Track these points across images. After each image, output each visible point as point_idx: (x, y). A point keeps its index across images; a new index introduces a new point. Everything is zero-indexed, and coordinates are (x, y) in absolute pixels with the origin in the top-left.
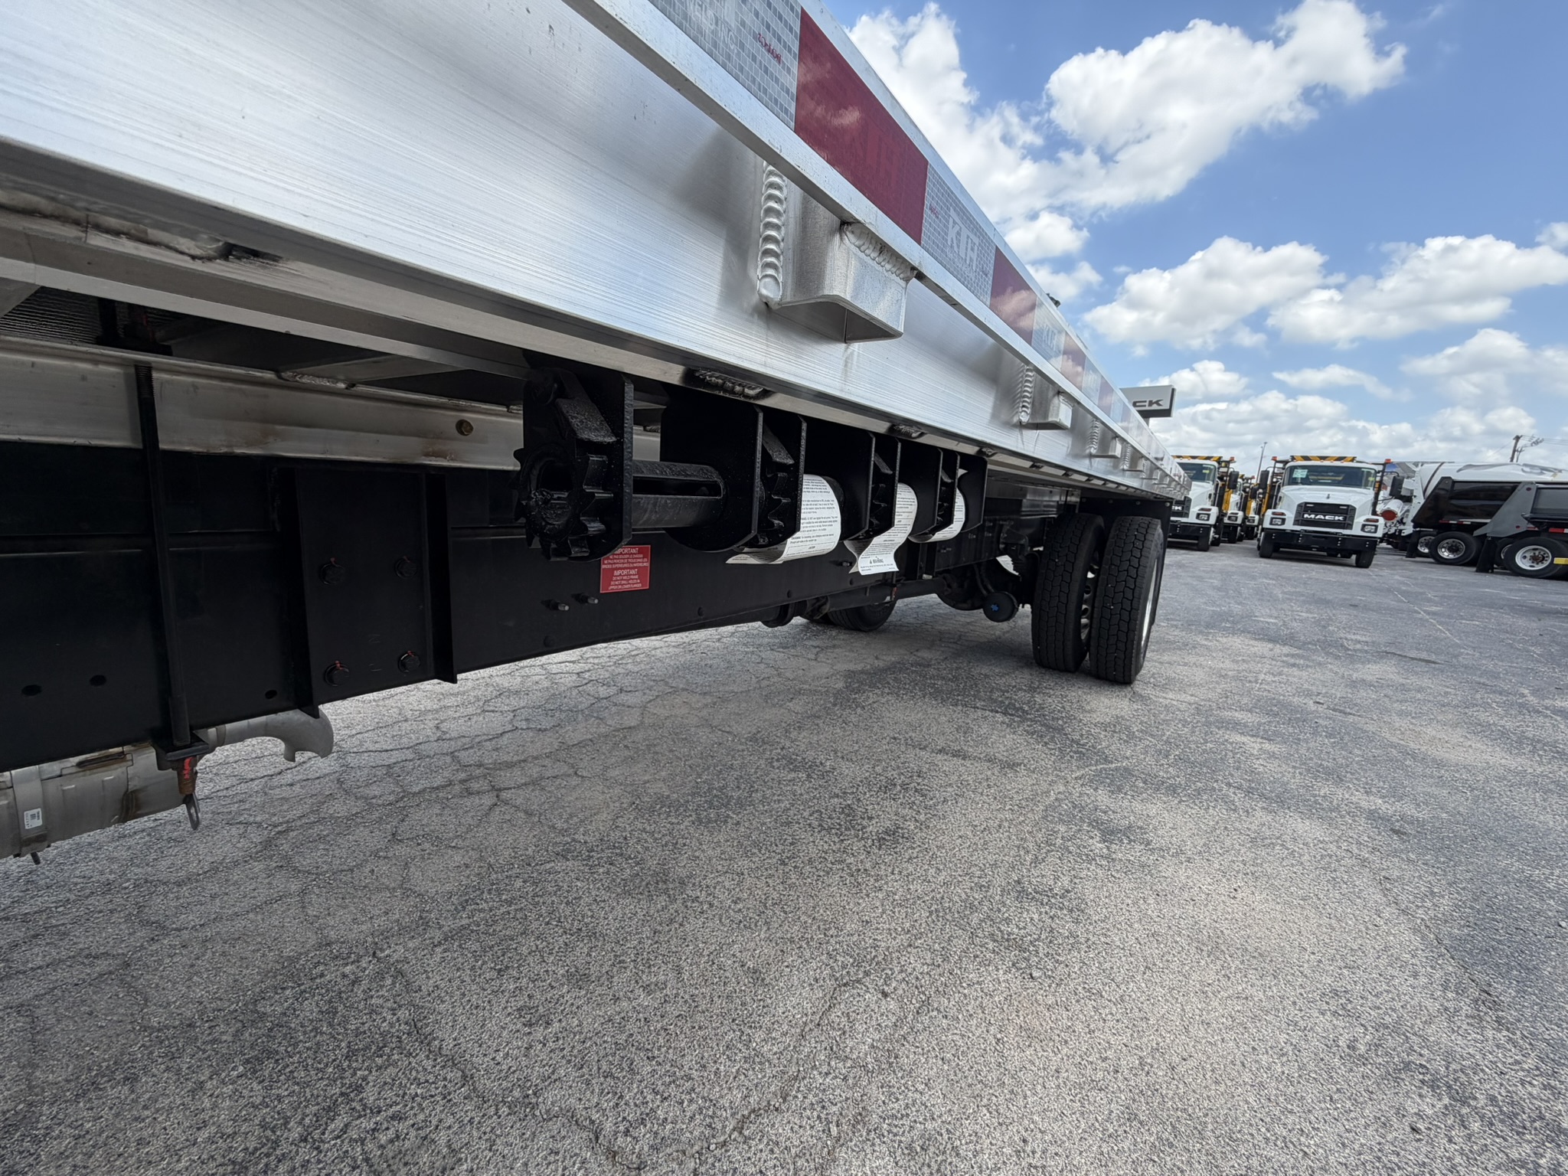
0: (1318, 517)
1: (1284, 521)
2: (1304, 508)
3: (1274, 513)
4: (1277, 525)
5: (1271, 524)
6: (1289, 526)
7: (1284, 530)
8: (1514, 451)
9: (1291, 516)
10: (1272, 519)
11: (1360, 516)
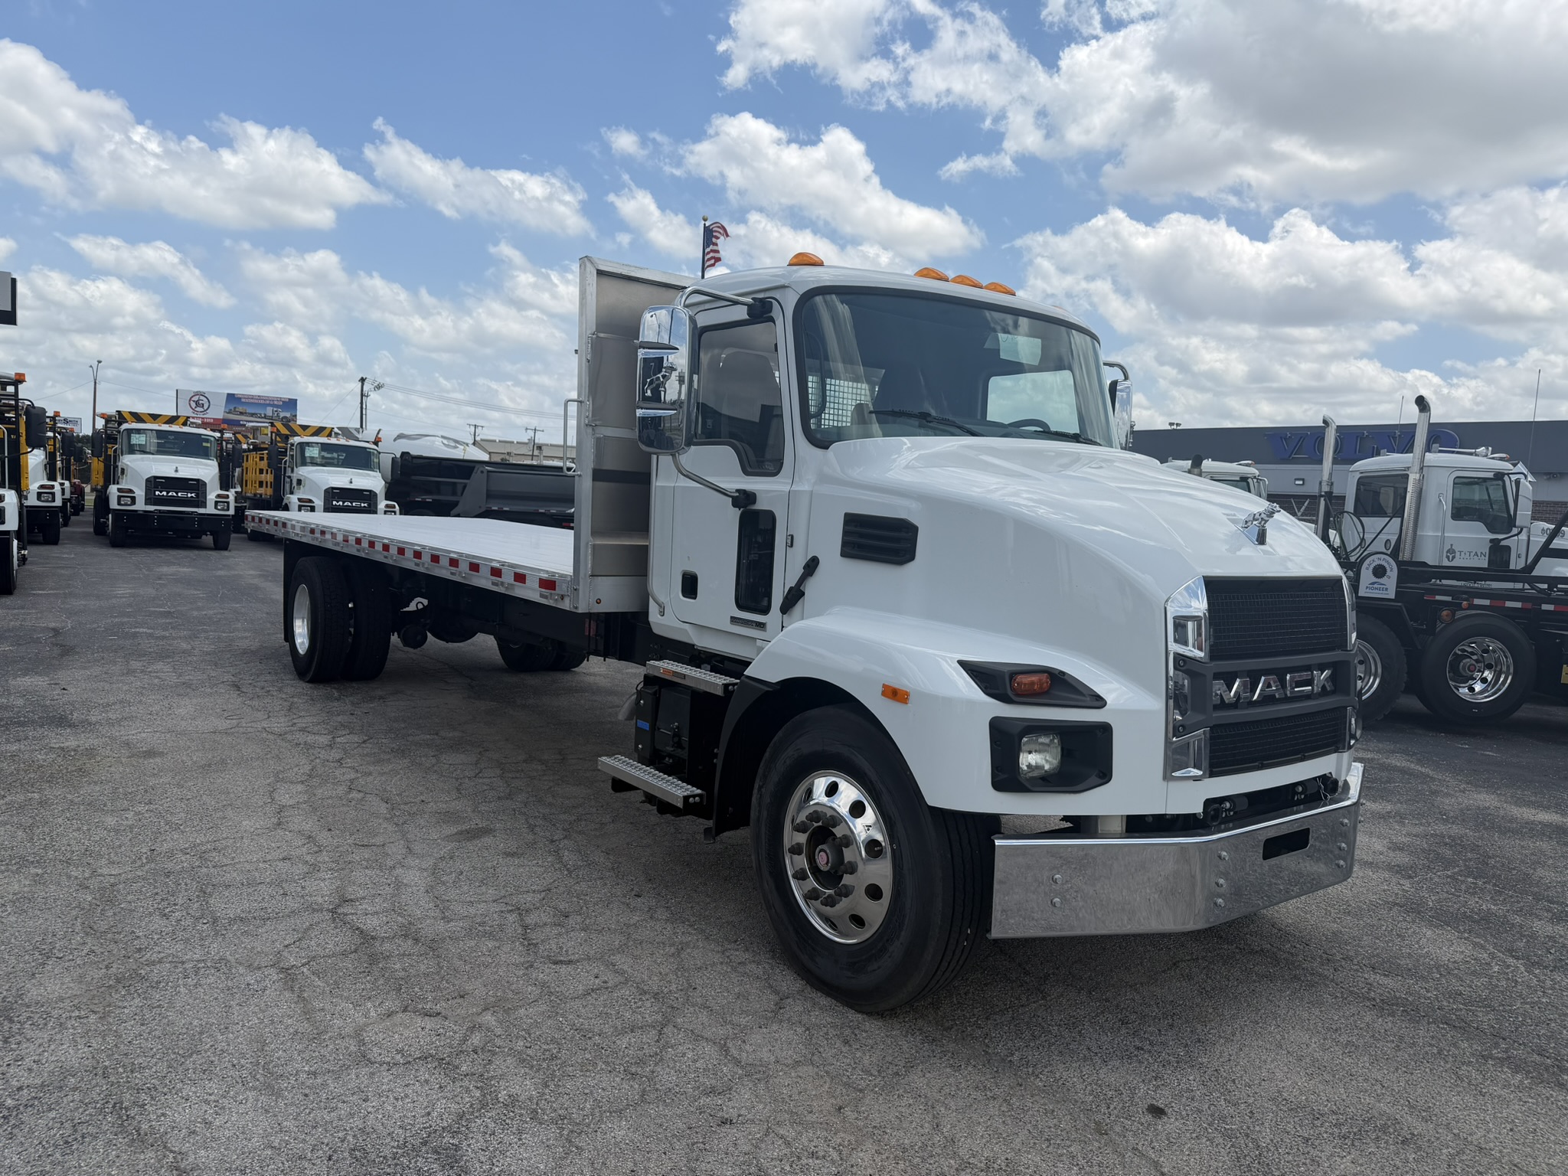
0: (170, 494)
1: (133, 500)
2: (154, 483)
3: (119, 490)
4: (126, 505)
5: (119, 504)
6: (140, 505)
7: (136, 511)
8: (362, 395)
9: (140, 493)
10: (119, 498)
11: (211, 492)
